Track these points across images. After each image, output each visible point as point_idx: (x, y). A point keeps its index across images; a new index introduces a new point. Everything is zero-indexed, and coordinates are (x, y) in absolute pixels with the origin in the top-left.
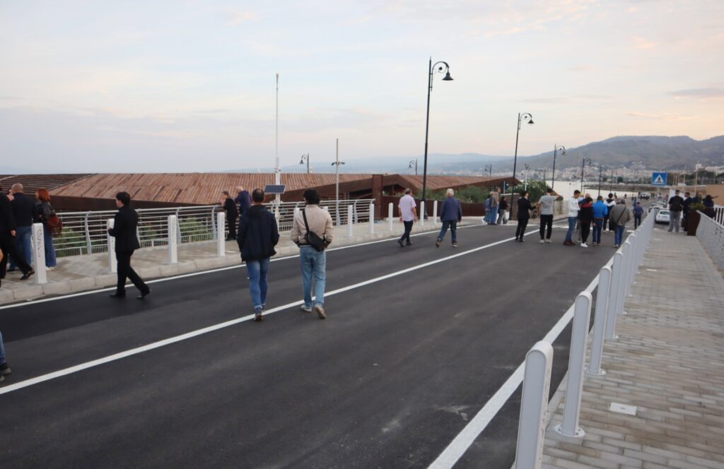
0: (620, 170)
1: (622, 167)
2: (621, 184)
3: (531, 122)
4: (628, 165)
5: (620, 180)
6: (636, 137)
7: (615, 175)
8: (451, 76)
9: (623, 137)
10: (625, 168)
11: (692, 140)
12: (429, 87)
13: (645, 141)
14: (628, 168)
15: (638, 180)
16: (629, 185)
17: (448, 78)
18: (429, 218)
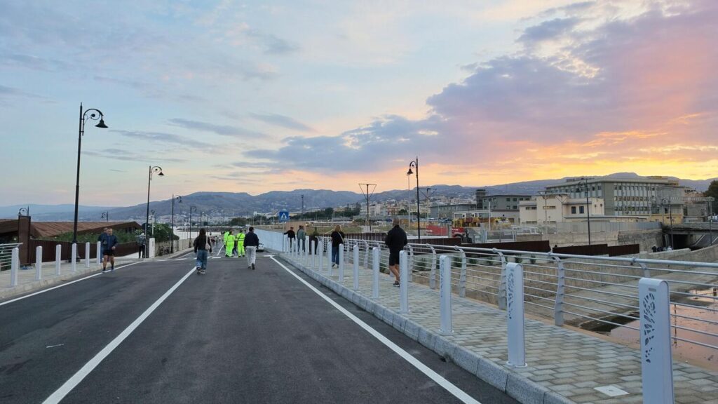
0: (205, 217)
3: (161, 174)
4: (209, 213)
5: (206, 223)
6: (212, 193)
7: (201, 221)
8: (105, 123)
9: (203, 193)
10: (207, 215)
11: (249, 195)
12: (80, 132)
14: (209, 215)
15: (217, 223)
17: (102, 125)
18: (81, 260)
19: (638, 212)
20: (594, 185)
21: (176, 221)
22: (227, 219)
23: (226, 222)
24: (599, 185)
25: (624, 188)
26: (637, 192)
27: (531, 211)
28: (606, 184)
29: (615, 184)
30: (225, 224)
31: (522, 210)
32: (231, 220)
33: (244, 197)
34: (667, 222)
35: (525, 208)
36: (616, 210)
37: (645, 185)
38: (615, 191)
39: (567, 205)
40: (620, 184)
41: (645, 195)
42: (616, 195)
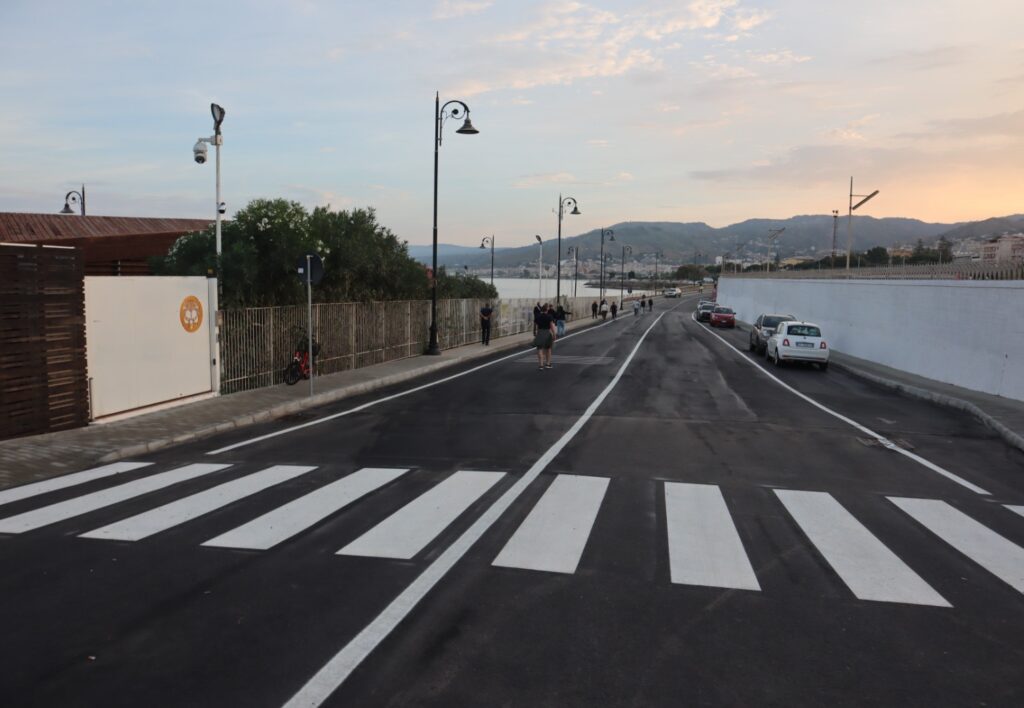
0: (631, 264)
1: (632, 261)
2: (632, 280)
4: (639, 258)
5: (632, 275)
6: (646, 223)
7: (625, 271)
9: (631, 223)
10: (635, 262)
11: (708, 227)
13: (657, 227)
14: (639, 261)
15: (653, 275)
16: (644, 281)
21: (588, 271)
22: (668, 269)
23: (667, 273)
30: (666, 276)
32: (676, 271)
33: (699, 231)
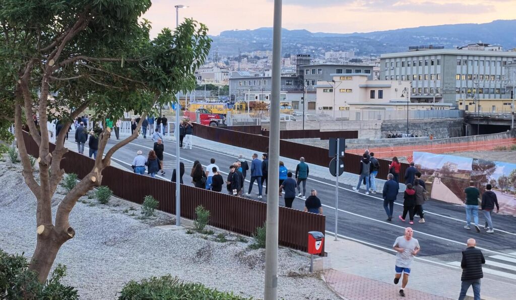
19: (487, 95)
20: (433, 58)
24: (439, 58)
25: (470, 63)
26: (487, 68)
27: (328, 94)
28: (446, 58)
29: (459, 58)
31: (320, 92)
34: (472, 110)
35: (322, 90)
36: (459, 92)
37: (499, 59)
38: (459, 67)
39: (366, 88)
40: (465, 58)
41: (499, 73)
42: (459, 72)
